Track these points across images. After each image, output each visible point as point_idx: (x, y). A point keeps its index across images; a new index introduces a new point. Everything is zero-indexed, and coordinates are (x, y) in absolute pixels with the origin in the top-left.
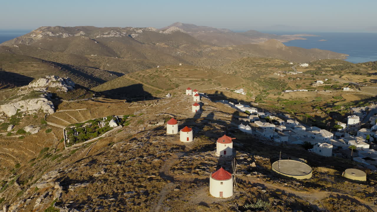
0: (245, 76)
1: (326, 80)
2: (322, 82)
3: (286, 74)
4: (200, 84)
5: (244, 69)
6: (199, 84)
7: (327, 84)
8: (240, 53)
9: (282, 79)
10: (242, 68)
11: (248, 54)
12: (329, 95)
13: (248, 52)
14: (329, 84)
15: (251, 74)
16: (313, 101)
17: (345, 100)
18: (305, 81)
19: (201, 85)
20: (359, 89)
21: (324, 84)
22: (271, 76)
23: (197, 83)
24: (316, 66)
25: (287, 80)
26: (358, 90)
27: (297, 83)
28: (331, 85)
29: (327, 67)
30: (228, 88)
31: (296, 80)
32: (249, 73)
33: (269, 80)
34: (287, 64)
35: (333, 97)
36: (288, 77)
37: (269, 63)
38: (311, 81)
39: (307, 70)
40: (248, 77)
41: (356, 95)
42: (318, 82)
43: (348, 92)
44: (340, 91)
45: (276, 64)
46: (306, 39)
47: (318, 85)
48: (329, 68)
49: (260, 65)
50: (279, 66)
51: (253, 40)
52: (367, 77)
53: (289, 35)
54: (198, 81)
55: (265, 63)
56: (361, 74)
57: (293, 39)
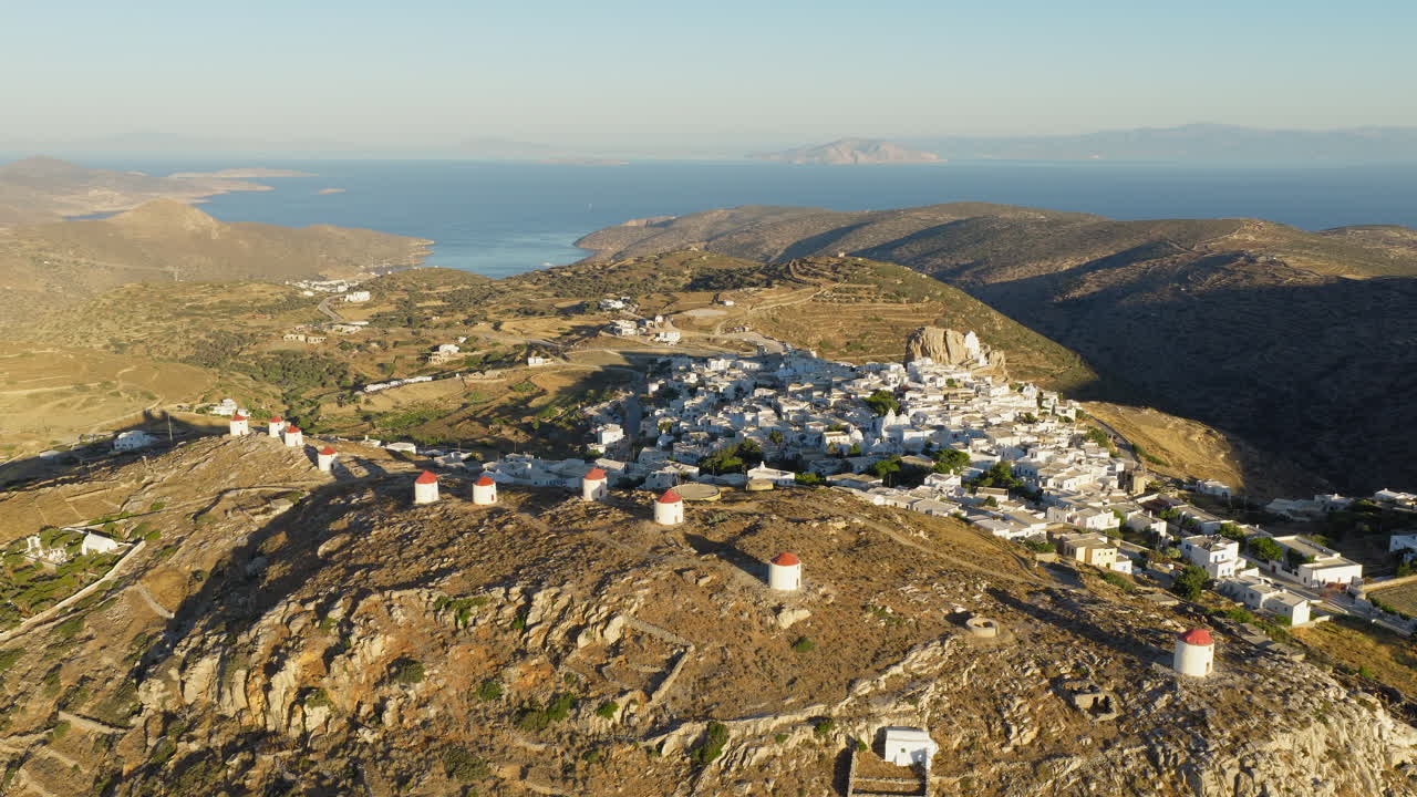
0: (166, 354)
1: (462, 340)
2: (453, 348)
3: (325, 334)
4: (79, 405)
5: (145, 328)
6: (73, 404)
7: (469, 354)
8: (36, 260)
9: (320, 350)
10: (137, 324)
11: (75, 262)
12: (497, 384)
13: (71, 253)
14: (475, 353)
15: (187, 344)
16: (465, 406)
17: (544, 390)
18: (399, 351)
19: (84, 405)
20: (565, 358)
21: (463, 355)
22: (276, 346)
23: (64, 400)
24: (394, 298)
25: (338, 354)
26: (563, 362)
27: (379, 360)
28: (481, 353)
29: (429, 297)
30: (184, 405)
31: (369, 349)
32: (181, 342)
33: (277, 359)
34: (297, 298)
35: (511, 388)
36: (338, 343)
37: (233, 298)
38: (417, 347)
39: (375, 313)
40: (181, 356)
41: (561, 374)
42: (444, 348)
43: (542, 369)
44: (521, 368)
45: (258, 300)
46: (267, 188)
47: (447, 360)
48: (435, 299)
49: (201, 308)
50: (271, 307)
51: (56, 199)
52: (564, 322)
53: (201, 175)
54: (63, 394)
55: (216, 300)
56: (542, 314)
57: (221, 190)
